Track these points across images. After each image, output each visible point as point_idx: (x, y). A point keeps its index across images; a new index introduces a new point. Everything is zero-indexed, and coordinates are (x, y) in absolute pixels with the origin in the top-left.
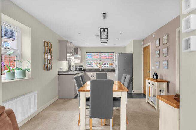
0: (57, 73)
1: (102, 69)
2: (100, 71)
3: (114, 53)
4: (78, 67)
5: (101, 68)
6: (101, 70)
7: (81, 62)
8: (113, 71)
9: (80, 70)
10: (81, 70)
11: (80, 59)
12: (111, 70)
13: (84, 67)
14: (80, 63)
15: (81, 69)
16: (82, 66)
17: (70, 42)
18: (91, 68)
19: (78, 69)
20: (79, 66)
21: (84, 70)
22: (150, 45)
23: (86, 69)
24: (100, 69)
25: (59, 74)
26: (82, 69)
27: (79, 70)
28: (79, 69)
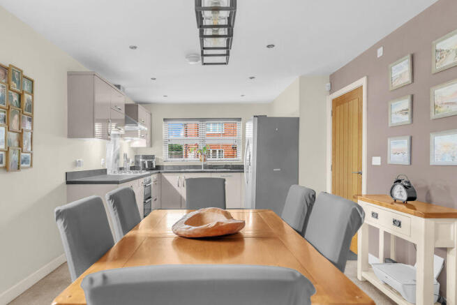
0: (63, 180)
1: (208, 163)
2: (203, 170)
3: (240, 119)
4: (141, 160)
5: (205, 160)
6: (206, 167)
7: (151, 144)
8: (239, 169)
9: (147, 167)
10: (151, 168)
11: (148, 136)
12: (233, 166)
13: (158, 159)
14: (147, 147)
15: (150, 164)
16: (152, 157)
17: (116, 86)
18: (177, 161)
19: (141, 165)
20: (145, 157)
21: (158, 168)
22: (361, 87)
23: (165, 164)
24: (202, 164)
25: (68, 183)
26: (152, 164)
27: (144, 168)
28: (144, 165)
